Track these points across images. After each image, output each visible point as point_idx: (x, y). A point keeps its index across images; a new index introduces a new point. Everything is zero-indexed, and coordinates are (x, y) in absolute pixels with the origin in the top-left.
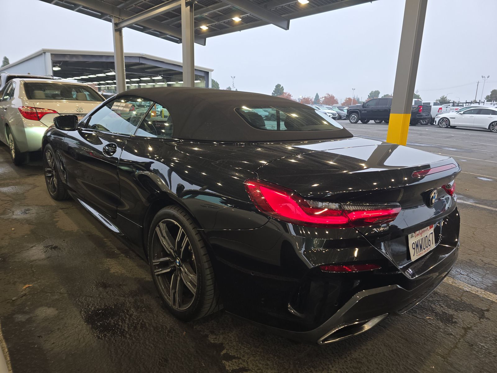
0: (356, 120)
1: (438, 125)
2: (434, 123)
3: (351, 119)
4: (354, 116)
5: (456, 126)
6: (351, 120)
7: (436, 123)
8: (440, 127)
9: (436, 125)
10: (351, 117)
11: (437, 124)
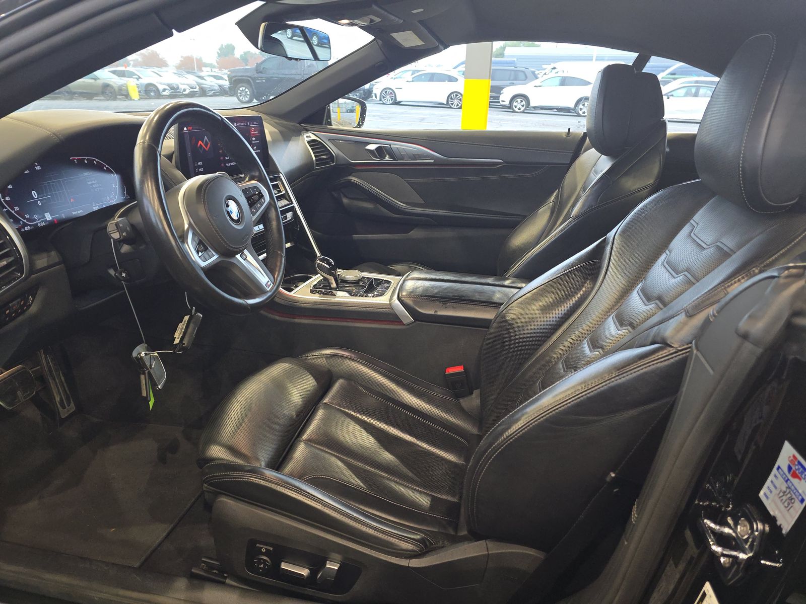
0: (248, 96)
1: (380, 100)
2: (374, 98)
3: (239, 95)
4: (244, 88)
5: (401, 102)
6: (241, 98)
7: (376, 97)
8: (384, 104)
9: (377, 101)
10: (239, 91)
11: (378, 98)
